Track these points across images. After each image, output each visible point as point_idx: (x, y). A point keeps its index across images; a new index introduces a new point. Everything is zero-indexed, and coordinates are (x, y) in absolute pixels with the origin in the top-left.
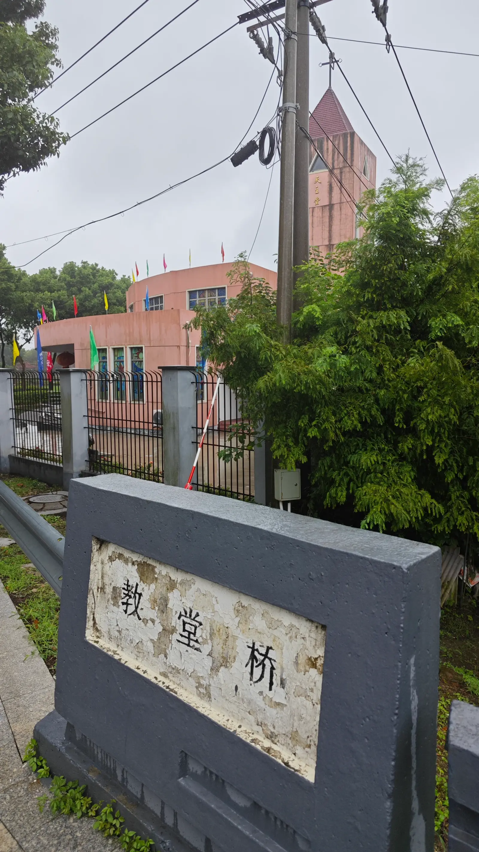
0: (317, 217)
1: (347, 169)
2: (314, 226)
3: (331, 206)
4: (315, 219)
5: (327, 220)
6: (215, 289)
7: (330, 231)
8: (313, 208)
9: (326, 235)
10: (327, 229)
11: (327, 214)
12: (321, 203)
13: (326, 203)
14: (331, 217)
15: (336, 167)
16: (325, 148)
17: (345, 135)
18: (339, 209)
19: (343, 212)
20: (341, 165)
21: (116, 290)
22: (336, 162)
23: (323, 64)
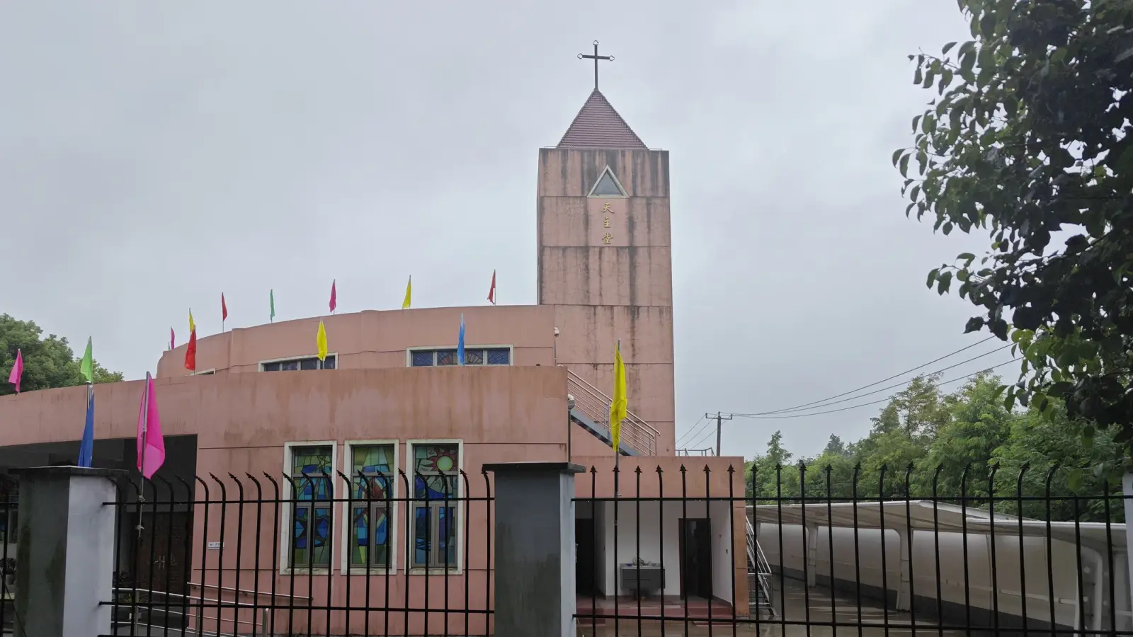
0: (609, 262)
1: (658, 201)
2: (603, 274)
3: (632, 250)
4: (606, 265)
5: (626, 268)
6: (481, 350)
7: (632, 285)
8: (601, 248)
10: (627, 282)
11: (625, 259)
12: (614, 243)
13: (624, 243)
14: (633, 266)
15: (639, 193)
18: (647, 254)
20: (647, 194)
21: (43, 358)
22: (638, 188)
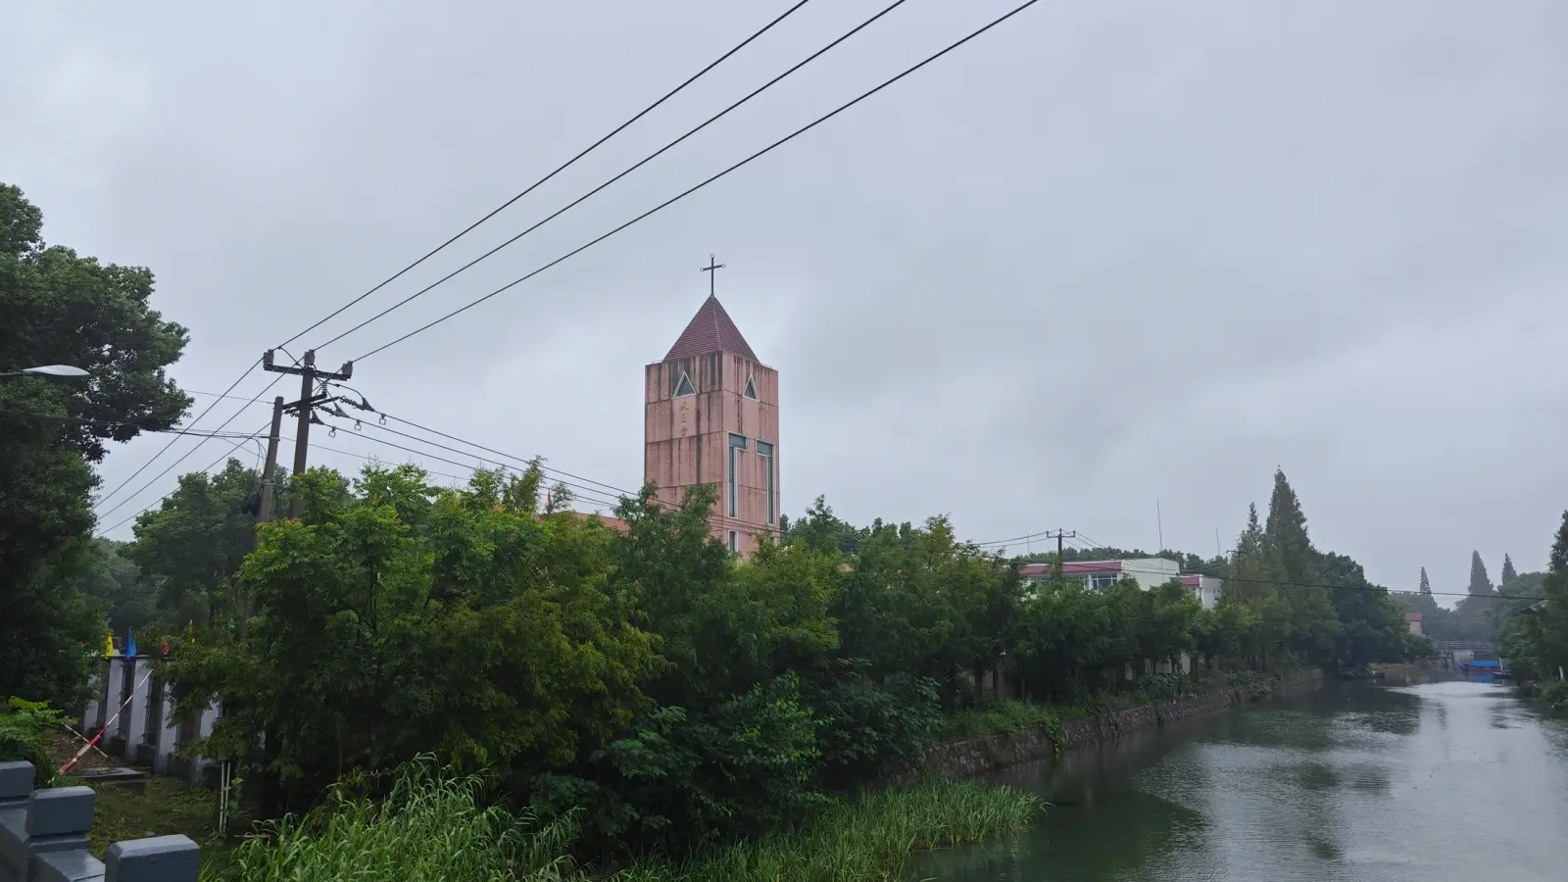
0: (684, 450)
2: (681, 461)
3: (699, 437)
4: (682, 452)
5: (695, 453)
7: (698, 468)
8: (680, 439)
9: (694, 473)
10: (695, 465)
11: (694, 447)
12: (688, 434)
13: (692, 432)
14: (699, 451)
15: (704, 390)
16: (692, 369)
17: (713, 355)
18: (708, 440)
19: (712, 445)
20: (709, 390)
22: (703, 386)
23: (705, 269)
